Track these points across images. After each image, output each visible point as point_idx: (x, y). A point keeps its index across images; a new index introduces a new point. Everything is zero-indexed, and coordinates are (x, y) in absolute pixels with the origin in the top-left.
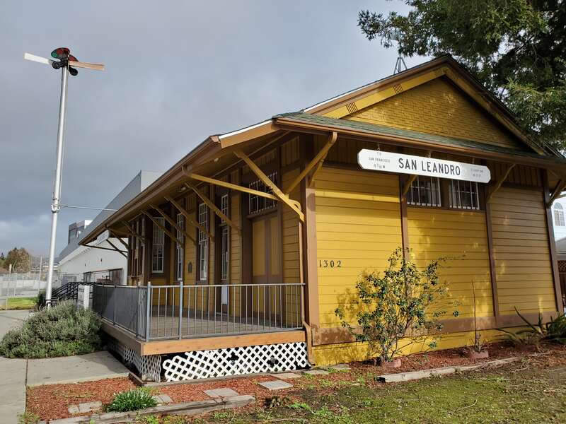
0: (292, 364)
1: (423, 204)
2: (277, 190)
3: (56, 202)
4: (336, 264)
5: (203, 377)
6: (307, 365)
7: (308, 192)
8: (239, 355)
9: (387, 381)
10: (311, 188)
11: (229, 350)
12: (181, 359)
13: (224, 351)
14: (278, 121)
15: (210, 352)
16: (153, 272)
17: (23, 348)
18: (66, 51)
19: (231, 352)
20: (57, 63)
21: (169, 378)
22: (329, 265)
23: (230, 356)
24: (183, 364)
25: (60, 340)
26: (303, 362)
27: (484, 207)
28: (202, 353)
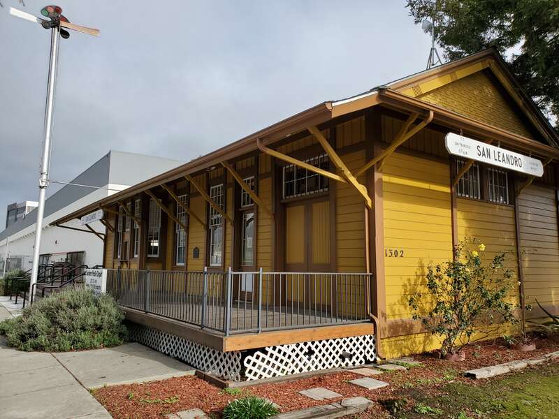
0: (361, 358)
1: (467, 196)
2: (348, 173)
3: (44, 177)
4: (400, 254)
5: (281, 374)
6: (375, 360)
7: (377, 176)
8: (315, 350)
9: (478, 377)
10: (379, 172)
11: (305, 344)
12: (262, 355)
13: (302, 345)
14: (386, 93)
15: (288, 347)
16: (149, 256)
17: (43, 339)
18: (58, 10)
19: (307, 346)
20: (47, 22)
21: (250, 376)
22: (393, 255)
23: (307, 351)
24: (263, 360)
25: (85, 330)
26: (372, 356)
27: (513, 202)
28: (281, 348)
